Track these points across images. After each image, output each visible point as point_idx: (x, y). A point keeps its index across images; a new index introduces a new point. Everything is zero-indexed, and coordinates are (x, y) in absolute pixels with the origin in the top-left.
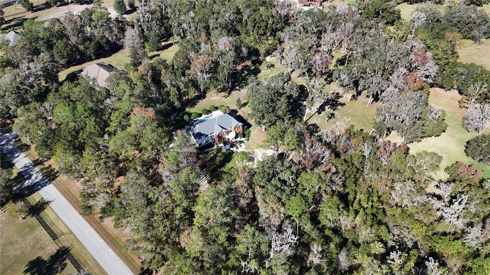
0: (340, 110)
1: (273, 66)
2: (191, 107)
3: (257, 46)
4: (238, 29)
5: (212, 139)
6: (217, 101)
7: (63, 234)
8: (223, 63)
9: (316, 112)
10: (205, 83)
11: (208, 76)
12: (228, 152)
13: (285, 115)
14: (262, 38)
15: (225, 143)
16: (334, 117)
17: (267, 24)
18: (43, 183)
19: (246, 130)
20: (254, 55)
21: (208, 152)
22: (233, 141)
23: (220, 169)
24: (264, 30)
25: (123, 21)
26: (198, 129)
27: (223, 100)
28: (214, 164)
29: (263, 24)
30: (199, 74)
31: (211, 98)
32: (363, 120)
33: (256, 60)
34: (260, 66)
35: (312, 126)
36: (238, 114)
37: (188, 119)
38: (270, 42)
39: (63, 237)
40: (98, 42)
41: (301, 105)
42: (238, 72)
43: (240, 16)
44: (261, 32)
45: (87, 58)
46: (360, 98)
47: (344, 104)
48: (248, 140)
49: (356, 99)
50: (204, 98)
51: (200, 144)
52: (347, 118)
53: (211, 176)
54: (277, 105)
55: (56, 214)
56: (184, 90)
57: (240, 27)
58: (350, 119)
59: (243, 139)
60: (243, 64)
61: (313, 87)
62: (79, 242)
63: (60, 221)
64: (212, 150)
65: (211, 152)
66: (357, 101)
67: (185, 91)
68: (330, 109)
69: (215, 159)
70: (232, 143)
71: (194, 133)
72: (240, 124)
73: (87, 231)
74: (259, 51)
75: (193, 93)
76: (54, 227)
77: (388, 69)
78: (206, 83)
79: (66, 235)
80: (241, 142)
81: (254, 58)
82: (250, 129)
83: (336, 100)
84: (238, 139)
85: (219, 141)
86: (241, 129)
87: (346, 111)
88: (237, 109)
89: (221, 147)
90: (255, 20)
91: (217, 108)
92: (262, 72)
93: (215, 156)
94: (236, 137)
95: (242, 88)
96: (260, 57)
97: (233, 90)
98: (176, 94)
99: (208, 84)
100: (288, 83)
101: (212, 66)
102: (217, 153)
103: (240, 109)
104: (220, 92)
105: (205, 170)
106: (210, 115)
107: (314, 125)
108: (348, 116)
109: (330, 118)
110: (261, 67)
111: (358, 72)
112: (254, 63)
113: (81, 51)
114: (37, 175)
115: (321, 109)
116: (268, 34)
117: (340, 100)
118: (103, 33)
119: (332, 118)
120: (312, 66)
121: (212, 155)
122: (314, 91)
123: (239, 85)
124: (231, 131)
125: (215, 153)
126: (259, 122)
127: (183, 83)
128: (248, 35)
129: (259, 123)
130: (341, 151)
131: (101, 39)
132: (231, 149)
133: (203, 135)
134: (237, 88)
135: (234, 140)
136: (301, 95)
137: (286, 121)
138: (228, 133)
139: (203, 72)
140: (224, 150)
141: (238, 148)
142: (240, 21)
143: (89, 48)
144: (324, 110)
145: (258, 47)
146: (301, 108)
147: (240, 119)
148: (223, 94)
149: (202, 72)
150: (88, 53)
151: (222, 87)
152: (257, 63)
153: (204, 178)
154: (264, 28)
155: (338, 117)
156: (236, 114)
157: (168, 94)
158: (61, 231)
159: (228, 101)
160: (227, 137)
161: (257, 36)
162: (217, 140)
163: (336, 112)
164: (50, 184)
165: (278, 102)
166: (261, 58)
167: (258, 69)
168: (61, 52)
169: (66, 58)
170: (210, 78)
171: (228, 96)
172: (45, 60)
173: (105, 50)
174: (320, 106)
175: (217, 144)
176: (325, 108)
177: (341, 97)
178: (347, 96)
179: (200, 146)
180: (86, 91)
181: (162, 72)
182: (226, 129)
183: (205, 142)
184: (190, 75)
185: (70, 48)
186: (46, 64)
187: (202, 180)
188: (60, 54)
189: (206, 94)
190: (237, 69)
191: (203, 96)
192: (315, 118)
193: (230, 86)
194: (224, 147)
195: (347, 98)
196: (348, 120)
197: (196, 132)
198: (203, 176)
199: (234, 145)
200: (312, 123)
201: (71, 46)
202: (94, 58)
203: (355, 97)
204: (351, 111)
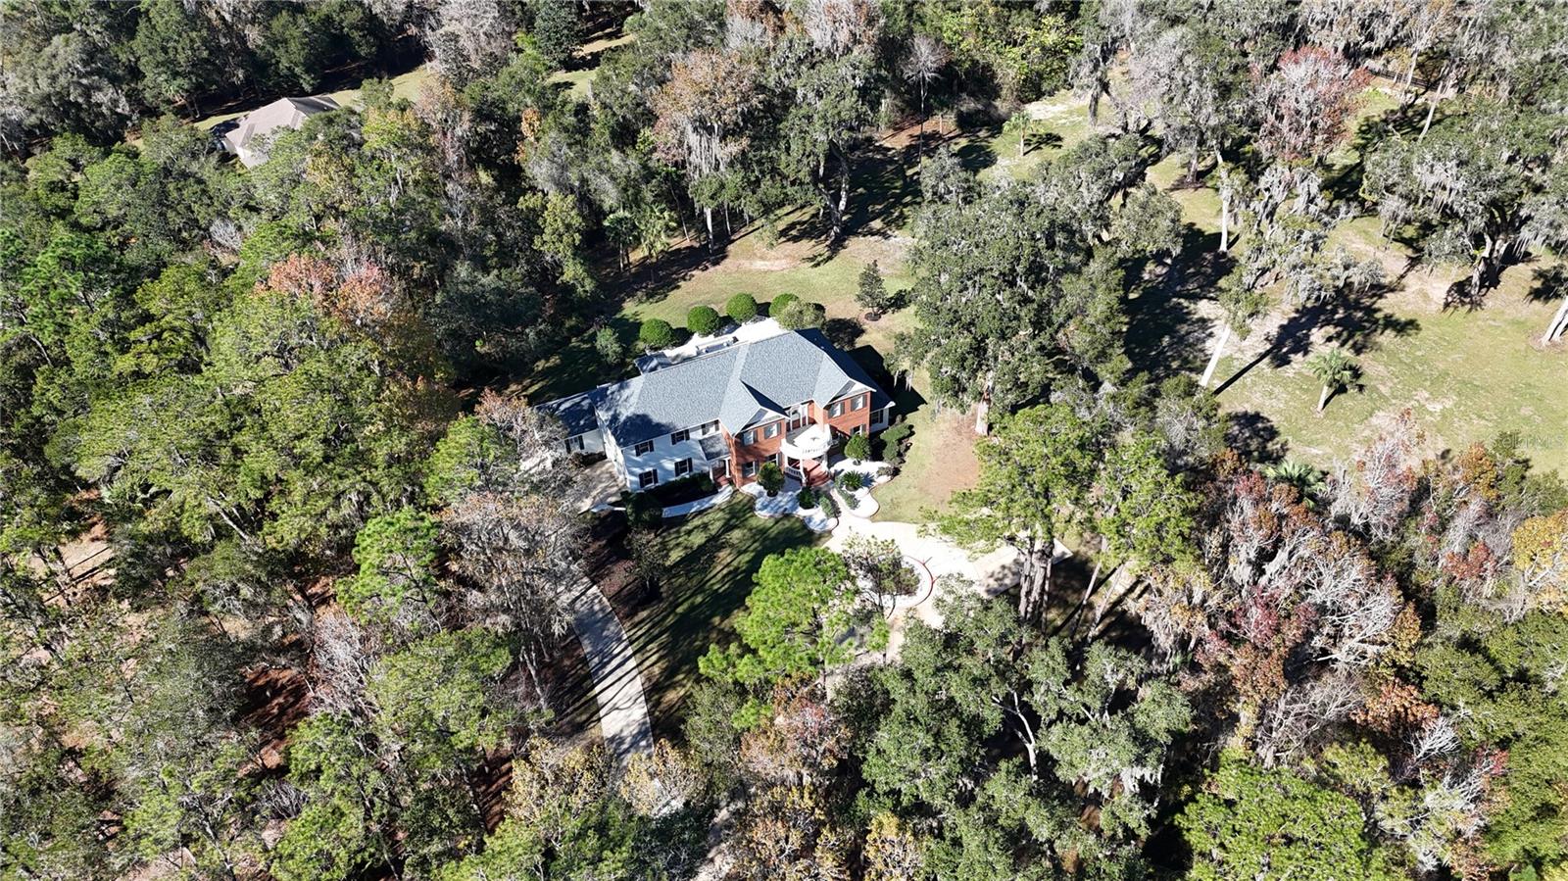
0: (1392, 354)
1: (1052, 139)
2: (650, 296)
3: (988, 55)
5: (710, 456)
6: (772, 277)
8: (811, 95)
9: (1262, 357)
10: (715, 186)
11: (733, 148)
12: (780, 527)
13: (1103, 356)
14: (1015, 18)
15: (773, 483)
16: (1361, 388)
19: (892, 422)
20: (972, 94)
21: (682, 520)
22: (815, 473)
23: (726, 615)
26: (635, 397)
27: (800, 276)
28: (700, 589)
30: (693, 139)
31: (746, 264)
32: (1526, 411)
33: (978, 111)
34: (993, 136)
35: (1242, 427)
36: (860, 342)
37: (616, 347)
38: (1051, 38)
40: (328, 18)
41: (1182, 316)
42: (891, 161)
45: (277, 85)
46: (1493, 299)
47: (1412, 324)
48: (896, 472)
49: (1476, 304)
50: (716, 263)
51: (645, 478)
52: (1433, 398)
53: (668, 651)
54: (1060, 295)
56: (621, 213)
58: (1449, 404)
59: (869, 467)
60: (916, 130)
61: (1271, 214)
64: (700, 513)
65: (697, 522)
66: (1479, 313)
67: (620, 221)
68: (1335, 344)
69: (712, 559)
70: (811, 481)
71: (615, 418)
72: (859, 387)
74: (994, 75)
75: (659, 236)
78: (722, 186)
80: (856, 481)
81: (969, 105)
82: (911, 418)
83: (1366, 301)
84: (846, 466)
85: (745, 468)
86: (862, 415)
87: (1423, 361)
88: (862, 319)
89: (752, 499)
91: (763, 311)
92: (1001, 161)
93: (714, 544)
94: (835, 454)
95: (899, 227)
96: (998, 103)
97: (856, 234)
98: (568, 227)
100: (1126, 195)
101: (754, 102)
102: (728, 527)
103: (876, 317)
104: (795, 239)
105: (644, 614)
106: (729, 337)
107: (1251, 420)
108: (1437, 384)
109: (1341, 389)
110: (997, 144)
111: (1511, 160)
112: (966, 123)
113: (252, 54)
115: (1289, 342)
117: (1388, 305)
119: (1352, 391)
120: (1256, 126)
121: (698, 539)
122: (1274, 233)
123: (884, 214)
124: (813, 422)
125: (715, 528)
126: (955, 379)
127: (613, 179)
129: (956, 388)
130: (1440, 585)
131: (344, 10)
132: (801, 512)
133: (659, 430)
134: (877, 224)
135: (824, 467)
136: (1182, 272)
137: (1107, 388)
138: (793, 429)
139: (710, 130)
140: (763, 516)
141: (835, 512)
143: (285, 41)
144: (1303, 347)
145: (991, 58)
146: (1184, 329)
147: (864, 364)
148: (806, 247)
149: (702, 126)
150: (284, 63)
151: (806, 218)
152: (984, 124)
153: (632, 663)
155: (1384, 390)
156: (851, 342)
157: (532, 223)
159: (825, 281)
160: (787, 450)
161: (991, 11)
162: (731, 459)
163: (1364, 361)
165: (1067, 283)
166: (1002, 106)
167: (982, 148)
168: (165, 50)
169: (184, 75)
170: (742, 161)
171: (830, 258)
172: (59, 64)
173: (356, 57)
174: (1282, 327)
175: (731, 482)
176: (1307, 336)
177: (1392, 290)
178: (1427, 288)
179: (642, 484)
180: (142, 184)
181: (524, 126)
182: (782, 411)
183: (670, 466)
184: (655, 149)
185: (204, 33)
186: (62, 80)
187: (619, 673)
188: (161, 57)
189: (730, 247)
190: (887, 145)
191: (716, 252)
192: (1254, 383)
193: (845, 213)
194: (765, 499)
195: (1426, 297)
196: (1439, 407)
197: (625, 413)
198: (629, 651)
199: (818, 495)
200: (1240, 409)
201: (211, 29)
202: (307, 88)
203: (1467, 295)
204: (1455, 362)
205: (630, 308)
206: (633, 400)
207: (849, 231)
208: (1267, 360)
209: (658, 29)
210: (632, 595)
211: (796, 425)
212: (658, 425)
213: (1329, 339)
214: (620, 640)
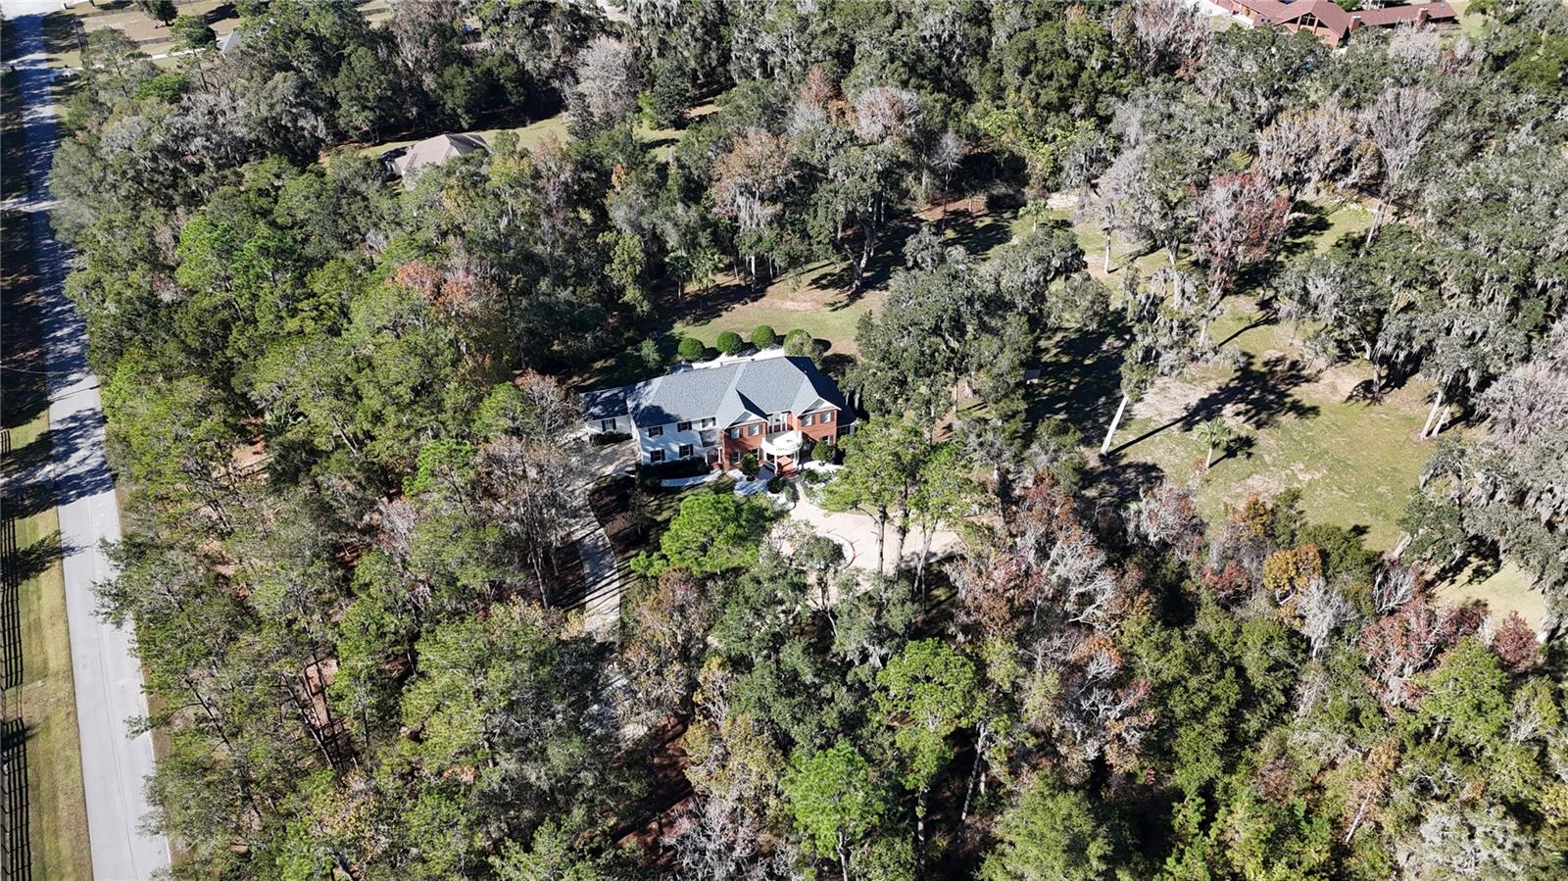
0: (1286, 431)
1: (1066, 225)
2: (696, 320)
3: (1023, 149)
4: (969, 80)
5: (706, 444)
6: (796, 316)
7: (44, 674)
9: (1176, 422)
10: (755, 238)
11: (770, 210)
14: (1052, 119)
15: (752, 471)
16: (1249, 455)
17: (1081, 67)
18: (88, 483)
20: (1005, 180)
21: (679, 490)
22: (786, 469)
24: (1061, 89)
25: (591, 18)
26: (655, 392)
27: (819, 317)
29: (1062, 68)
30: (741, 200)
31: (778, 303)
33: (1007, 196)
34: (1012, 218)
35: (1139, 473)
37: (656, 356)
39: (40, 683)
40: (489, 71)
43: (983, 31)
44: (1050, 95)
45: (442, 121)
46: (1393, 398)
47: (1313, 410)
49: (1375, 400)
50: (754, 300)
51: (655, 455)
52: (1307, 470)
55: (64, 597)
56: (680, 253)
57: (975, 72)
58: (1318, 476)
59: (829, 468)
60: (951, 207)
62: (71, 719)
63: (61, 626)
64: (692, 487)
65: (689, 492)
66: (1377, 408)
67: (677, 259)
68: (1242, 418)
70: (782, 473)
71: (637, 406)
72: (827, 405)
73: (121, 682)
74: (1025, 166)
75: (707, 275)
76: (34, 643)
77: (1544, 288)
78: (760, 239)
79: (50, 681)
80: (817, 478)
81: (1000, 189)
83: (1282, 387)
84: (813, 465)
85: (732, 458)
86: (830, 428)
87: (1309, 440)
88: (859, 356)
89: (735, 481)
90: (1033, 46)
91: (779, 341)
92: (1014, 240)
94: (804, 455)
96: (1026, 190)
97: (874, 288)
98: (632, 260)
99: (766, 245)
100: (1067, 279)
101: (791, 175)
104: (824, 287)
105: (633, 552)
106: (749, 358)
107: (1147, 469)
108: (1314, 459)
109: (1231, 453)
110: (1014, 225)
112: (995, 205)
113: (425, 94)
114: (88, 453)
115: (1203, 412)
116: (1078, 110)
117: (1301, 393)
118: (513, 48)
119: (1241, 457)
124: (791, 429)
127: (676, 225)
128: (1000, 103)
131: (502, 64)
132: (768, 495)
133: (669, 419)
135: (795, 465)
138: (773, 432)
139: (753, 195)
140: (739, 495)
141: (795, 498)
142: (982, 48)
143: (453, 88)
144: (1213, 417)
145: (1026, 151)
148: (831, 294)
149: (748, 190)
150: (450, 104)
151: (837, 271)
152: (1009, 207)
153: (616, 584)
154: (1065, 82)
155: (1267, 458)
157: (605, 255)
158: (45, 662)
159: (837, 323)
160: (767, 448)
161: (1031, 111)
162: (722, 449)
163: (1264, 438)
164: (108, 489)
166: (1028, 192)
167: (1002, 227)
168: (359, 88)
169: (371, 109)
170: (778, 220)
171: (847, 305)
172: (277, 95)
173: (507, 103)
174: (1202, 400)
175: (721, 467)
176: (1221, 409)
177: (1308, 381)
178: (1339, 382)
179: (653, 460)
180: (323, 198)
181: (614, 178)
182: (765, 416)
183: (676, 449)
184: (714, 205)
185: (391, 76)
186: (278, 109)
187: (606, 589)
188: (354, 93)
189: (770, 289)
190: (923, 217)
191: (757, 291)
192: (1161, 441)
193: (865, 270)
194: (744, 482)
195: (1334, 388)
196: (1308, 477)
197: (645, 403)
198: (616, 576)
199: (784, 483)
200: (1142, 460)
201: (396, 72)
202: (465, 125)
203: (1371, 392)
204: (1338, 443)
205: (678, 328)
206: (652, 394)
207: (868, 285)
208: (1179, 424)
209: (739, 107)
210: (626, 536)
211: (777, 429)
212: (669, 416)
213: (1238, 414)
214: (611, 568)
